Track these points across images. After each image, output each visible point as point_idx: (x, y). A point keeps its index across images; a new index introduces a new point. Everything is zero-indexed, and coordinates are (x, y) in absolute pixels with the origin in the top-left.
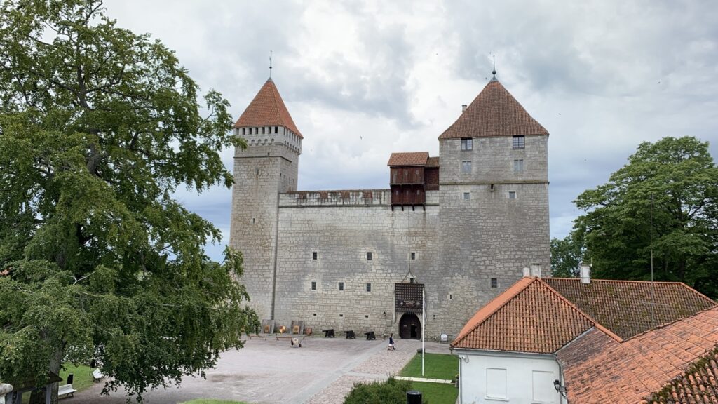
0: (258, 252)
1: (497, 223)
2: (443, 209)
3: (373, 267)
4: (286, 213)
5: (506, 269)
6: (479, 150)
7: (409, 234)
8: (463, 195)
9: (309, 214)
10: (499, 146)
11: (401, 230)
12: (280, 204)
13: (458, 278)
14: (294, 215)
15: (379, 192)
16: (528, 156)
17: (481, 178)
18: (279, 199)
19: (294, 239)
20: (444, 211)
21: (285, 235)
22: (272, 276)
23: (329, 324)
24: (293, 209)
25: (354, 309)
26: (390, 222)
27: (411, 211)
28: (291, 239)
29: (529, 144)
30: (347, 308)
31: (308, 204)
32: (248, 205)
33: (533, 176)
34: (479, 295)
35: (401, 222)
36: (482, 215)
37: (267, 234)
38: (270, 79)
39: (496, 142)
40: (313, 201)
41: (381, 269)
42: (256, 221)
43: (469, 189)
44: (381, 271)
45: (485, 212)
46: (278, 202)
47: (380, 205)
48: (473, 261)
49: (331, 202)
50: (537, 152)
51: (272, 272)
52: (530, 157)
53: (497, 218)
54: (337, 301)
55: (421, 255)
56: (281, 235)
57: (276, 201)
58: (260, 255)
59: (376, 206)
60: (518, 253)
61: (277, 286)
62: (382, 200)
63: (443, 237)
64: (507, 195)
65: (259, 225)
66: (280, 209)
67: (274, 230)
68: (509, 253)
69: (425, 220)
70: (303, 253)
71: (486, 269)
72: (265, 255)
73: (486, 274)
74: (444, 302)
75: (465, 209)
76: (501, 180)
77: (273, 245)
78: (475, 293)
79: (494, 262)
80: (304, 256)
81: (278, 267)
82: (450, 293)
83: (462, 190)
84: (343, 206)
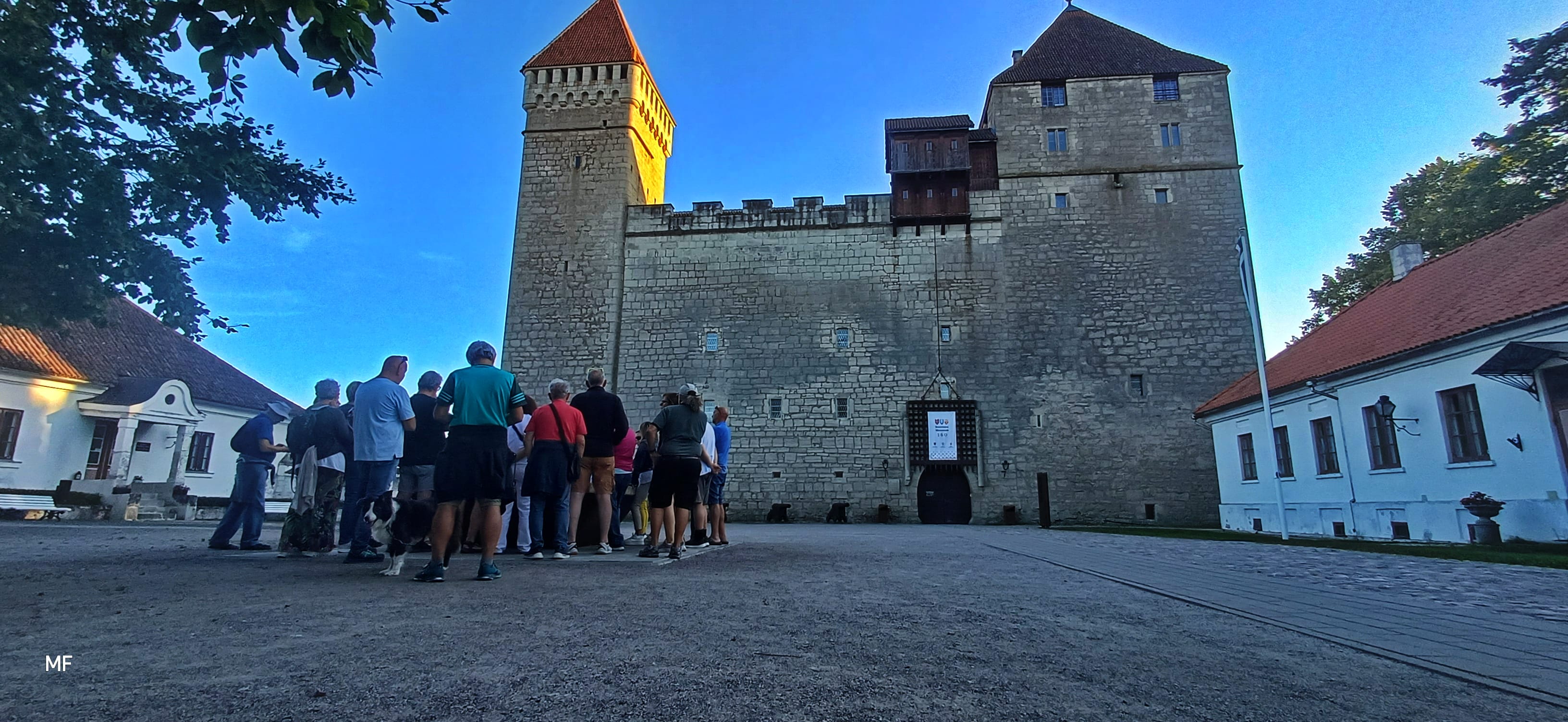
1: (1133, 254)
2: (1009, 228)
3: (852, 362)
4: (644, 247)
5: (1164, 352)
6: (1082, 105)
8: (1053, 196)
10: (1125, 96)
11: (914, 278)
12: (630, 230)
13: (1054, 377)
15: (863, 201)
16: (1190, 115)
17: (1091, 162)
18: (625, 216)
19: (662, 306)
20: (1011, 232)
21: (640, 296)
23: (747, 496)
24: (661, 237)
25: (808, 459)
26: (890, 260)
27: (938, 235)
28: (654, 305)
29: (1188, 92)
30: (790, 457)
31: (695, 227)
33: (1205, 155)
34: (1106, 412)
35: (915, 259)
36: (1100, 238)
37: (597, 294)
39: (1119, 89)
41: (871, 365)
42: (572, 267)
43: (1066, 185)
44: (872, 371)
45: (1104, 231)
46: (625, 225)
47: (865, 224)
48: (1085, 337)
50: (1209, 108)
52: (1195, 118)
53: (1134, 244)
54: (765, 443)
55: (964, 329)
56: (630, 297)
57: (620, 222)
59: (855, 226)
60: (1188, 316)
63: (1015, 289)
65: (579, 276)
66: (629, 240)
67: (614, 285)
68: (1166, 317)
69: (969, 253)
71: (1116, 354)
72: (590, 341)
73: (1118, 365)
74: (1023, 433)
75: (1061, 226)
76: (1136, 164)
77: (611, 317)
78: (1095, 409)
79: (1134, 338)
81: (621, 369)
82: (1037, 411)
83: (1051, 187)
84: (779, 228)
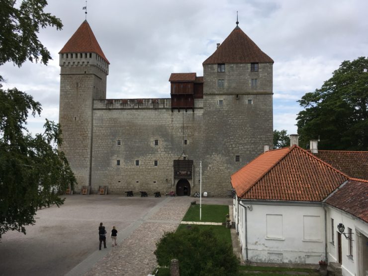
0: (79, 140)
1: (240, 120)
2: (205, 111)
3: (159, 150)
4: (98, 114)
5: (246, 150)
6: (229, 72)
7: (183, 128)
8: (219, 101)
9: (115, 114)
10: (242, 69)
11: (178, 125)
12: (94, 108)
13: (215, 156)
14: (104, 115)
15: (163, 100)
16: (261, 76)
17: (231, 91)
18: (93, 103)
19: (105, 131)
20: (206, 112)
21: (98, 129)
22: (89, 156)
23: (129, 187)
24: (104, 111)
25: (147, 178)
26: (170, 119)
27: (185, 112)
28: (102, 131)
29: (260, 69)
30: (141, 177)
31: (114, 107)
32: (72, 108)
33: (263, 89)
34: (228, 166)
35: (178, 119)
36: (231, 114)
37: (85, 128)
38: (86, 20)
39: (240, 67)
40: (118, 106)
41: (164, 151)
42: (77, 119)
43: (222, 98)
44: (164, 153)
45: (232, 113)
46: (93, 106)
47: (164, 108)
48: (225, 145)
49: (130, 106)
50: (266, 74)
51: (89, 153)
52: (262, 78)
53: (240, 117)
54: (134, 173)
55: (191, 141)
56: (95, 129)
57: (91, 105)
58: (80, 142)
59: (161, 109)
60: (253, 139)
61: (93, 163)
62: (165, 105)
63: (206, 129)
64: (247, 102)
65: (79, 122)
66: (95, 111)
67: (90, 125)
68: (247, 139)
69: (194, 118)
70: (111, 141)
71: (232, 150)
72: (84, 142)
73: (233, 153)
74: (206, 172)
75: (220, 111)
76: (243, 92)
77: (90, 135)
78: (225, 165)
79: (238, 145)
80: (111, 143)
81: (93, 150)
82: (210, 166)
83: (218, 99)
84: (138, 109)
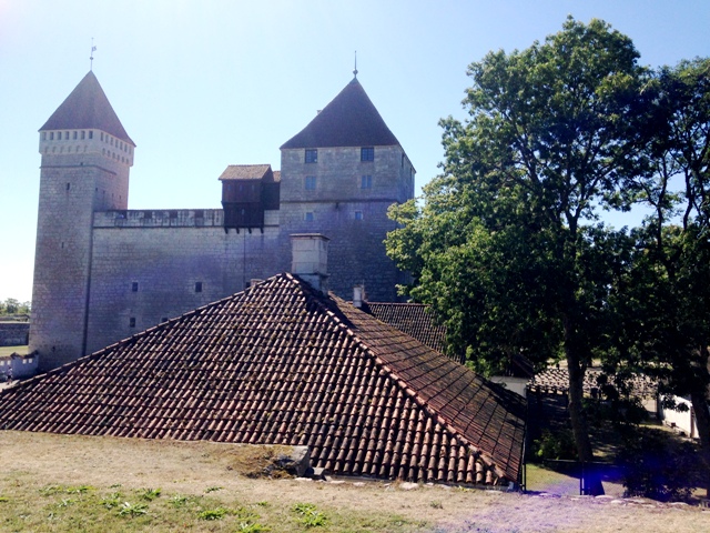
0: (67, 282)
2: (282, 230)
3: (202, 299)
4: (101, 235)
6: (324, 163)
7: (244, 261)
8: (305, 215)
9: (127, 236)
10: (346, 158)
11: (235, 256)
12: (95, 225)
14: (111, 239)
16: (377, 170)
17: (326, 195)
19: (111, 267)
20: (283, 233)
21: (100, 262)
22: (83, 311)
24: (110, 230)
26: (223, 247)
27: (247, 233)
28: (107, 267)
29: (378, 157)
31: (128, 224)
32: (56, 226)
33: (381, 193)
35: (236, 246)
37: (78, 261)
38: (91, 72)
39: (343, 153)
40: (135, 222)
42: (66, 245)
43: (312, 208)
46: (93, 222)
47: (213, 226)
49: (156, 222)
50: (387, 167)
51: (84, 306)
52: (379, 173)
56: (95, 262)
57: (90, 221)
58: (69, 285)
59: (207, 227)
61: (90, 323)
62: (215, 220)
64: (352, 215)
65: (69, 250)
66: (95, 231)
67: (87, 256)
69: (262, 244)
70: (121, 283)
72: (75, 286)
76: (347, 197)
77: (85, 273)
80: (121, 287)
81: (91, 300)
83: (304, 209)
